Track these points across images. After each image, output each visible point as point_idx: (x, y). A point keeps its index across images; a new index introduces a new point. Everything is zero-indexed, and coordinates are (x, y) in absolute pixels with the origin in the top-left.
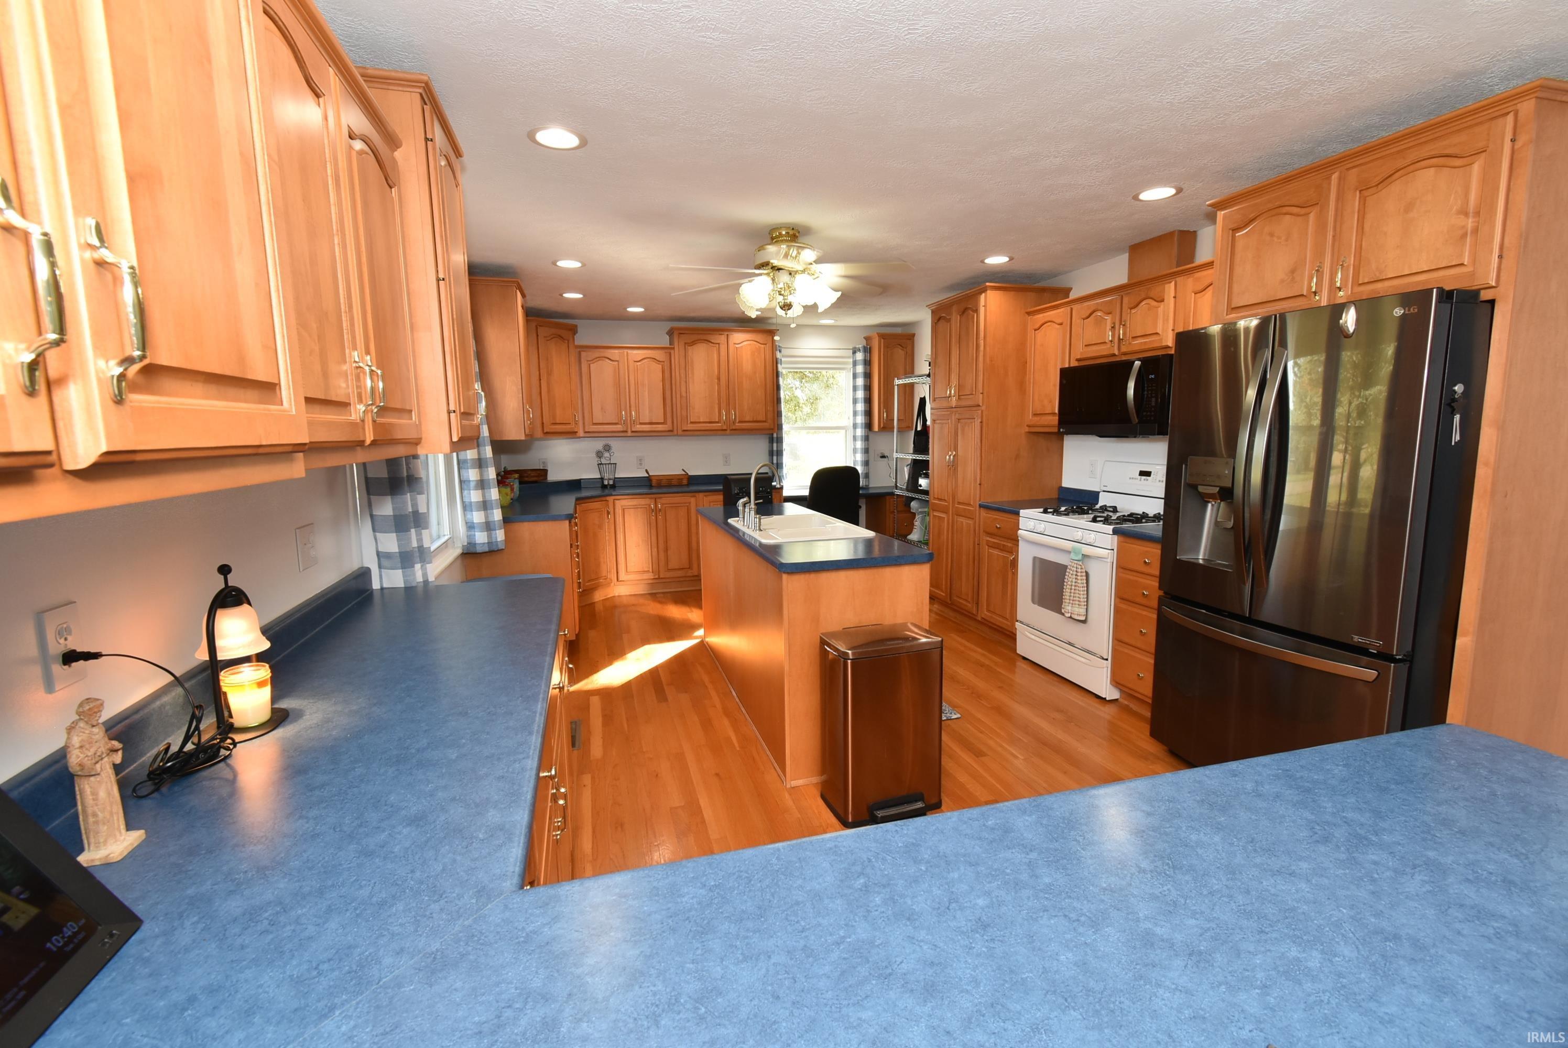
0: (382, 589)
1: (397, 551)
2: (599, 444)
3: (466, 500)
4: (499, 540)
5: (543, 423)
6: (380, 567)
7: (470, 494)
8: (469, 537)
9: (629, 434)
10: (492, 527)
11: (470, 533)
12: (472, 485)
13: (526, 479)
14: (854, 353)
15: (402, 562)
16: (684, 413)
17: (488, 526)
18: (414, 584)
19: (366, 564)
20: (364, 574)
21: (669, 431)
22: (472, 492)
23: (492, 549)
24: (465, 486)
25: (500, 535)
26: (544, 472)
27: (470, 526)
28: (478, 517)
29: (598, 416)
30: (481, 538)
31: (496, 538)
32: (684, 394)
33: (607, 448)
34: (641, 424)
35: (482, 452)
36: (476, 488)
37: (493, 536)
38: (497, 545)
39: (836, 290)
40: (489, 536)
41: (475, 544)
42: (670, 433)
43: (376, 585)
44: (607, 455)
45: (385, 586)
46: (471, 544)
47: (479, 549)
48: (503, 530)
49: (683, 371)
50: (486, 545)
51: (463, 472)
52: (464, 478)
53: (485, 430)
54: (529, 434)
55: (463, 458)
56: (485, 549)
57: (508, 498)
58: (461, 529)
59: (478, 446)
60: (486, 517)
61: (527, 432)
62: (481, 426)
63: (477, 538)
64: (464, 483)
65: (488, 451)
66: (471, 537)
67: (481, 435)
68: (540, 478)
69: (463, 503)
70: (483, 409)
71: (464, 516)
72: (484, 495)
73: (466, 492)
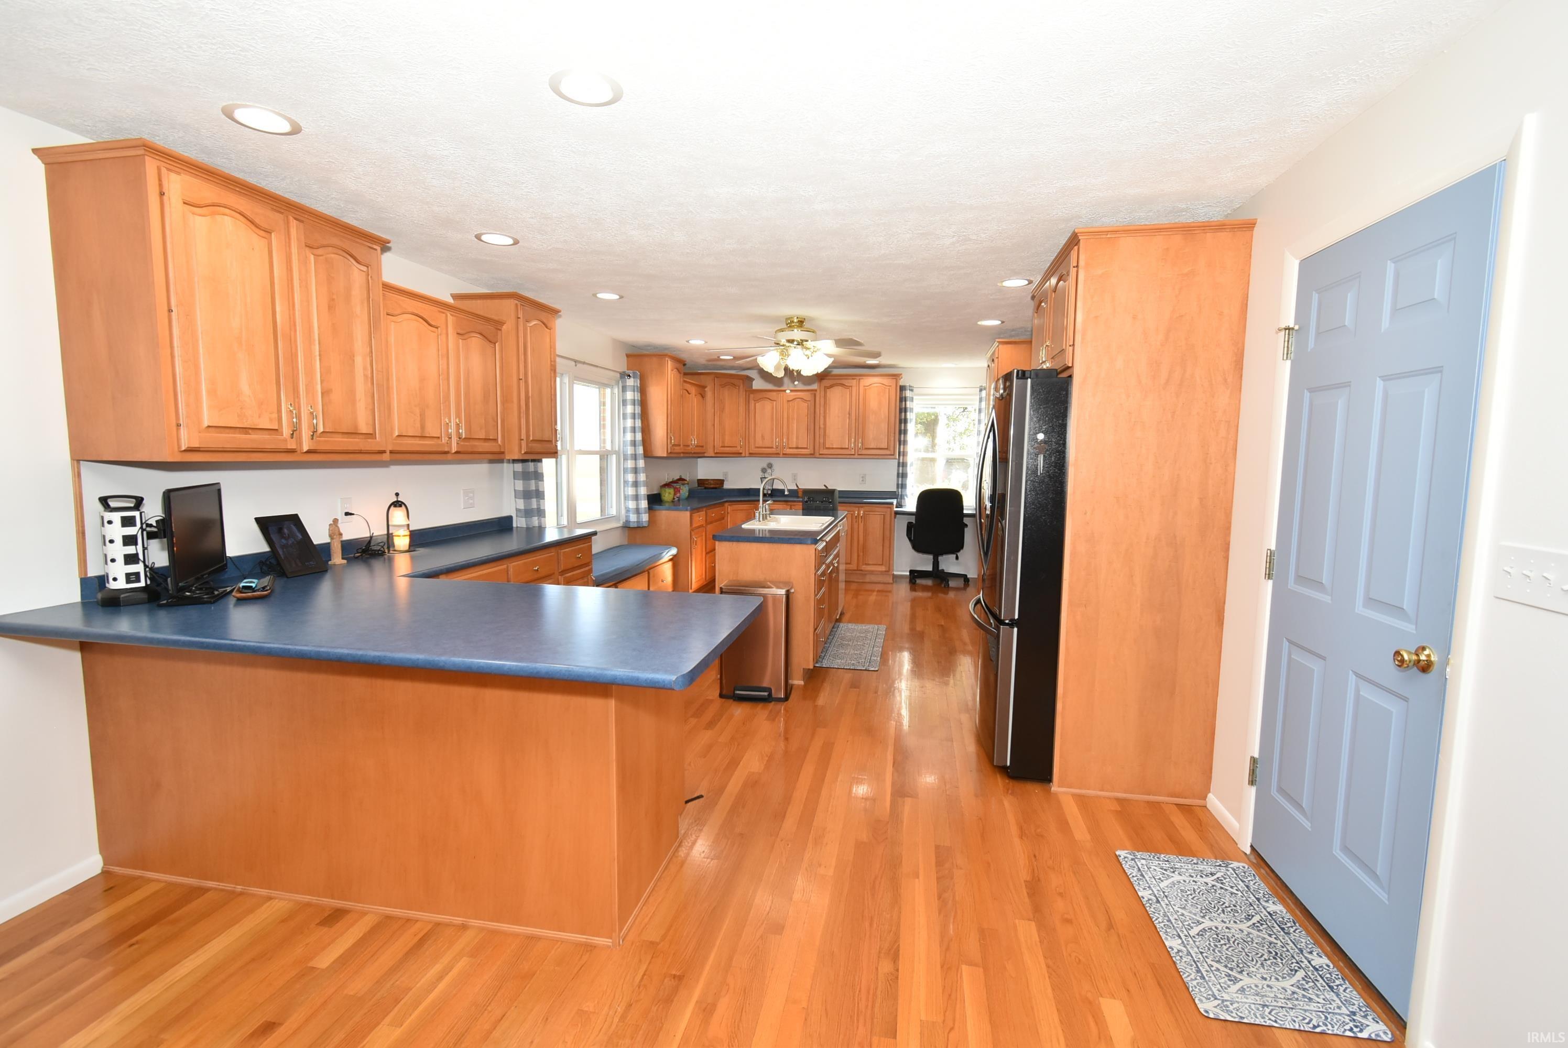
0: (517, 527)
1: (523, 508)
2: (763, 462)
3: (626, 493)
4: (644, 520)
5: (714, 446)
6: (517, 516)
8: (626, 516)
9: (781, 455)
10: (640, 512)
11: (627, 514)
13: (706, 486)
14: (981, 390)
15: (525, 514)
16: (822, 441)
17: (637, 511)
18: (531, 526)
19: (512, 515)
20: (510, 518)
21: (811, 454)
22: (628, 488)
23: (638, 526)
24: (626, 485)
25: (645, 518)
27: (628, 510)
28: (632, 505)
29: (759, 442)
30: (633, 518)
32: (822, 426)
33: (770, 466)
34: (790, 448)
35: (637, 463)
37: (641, 518)
38: (642, 524)
39: (829, 356)
40: (638, 517)
41: (630, 521)
42: (812, 455)
43: (514, 525)
44: (769, 471)
45: (518, 526)
46: (627, 522)
47: (632, 525)
48: (647, 515)
49: (822, 409)
50: (635, 523)
51: (625, 475)
52: (626, 480)
53: (640, 450)
54: (671, 453)
55: (625, 466)
56: (635, 525)
57: (672, 496)
58: (623, 512)
59: (636, 459)
60: (637, 505)
61: (669, 451)
62: (637, 447)
63: (631, 518)
64: (626, 482)
65: (641, 463)
66: (627, 517)
67: (637, 453)
68: (717, 486)
69: (625, 495)
70: (639, 436)
71: (625, 503)
72: (637, 491)
73: (626, 488)
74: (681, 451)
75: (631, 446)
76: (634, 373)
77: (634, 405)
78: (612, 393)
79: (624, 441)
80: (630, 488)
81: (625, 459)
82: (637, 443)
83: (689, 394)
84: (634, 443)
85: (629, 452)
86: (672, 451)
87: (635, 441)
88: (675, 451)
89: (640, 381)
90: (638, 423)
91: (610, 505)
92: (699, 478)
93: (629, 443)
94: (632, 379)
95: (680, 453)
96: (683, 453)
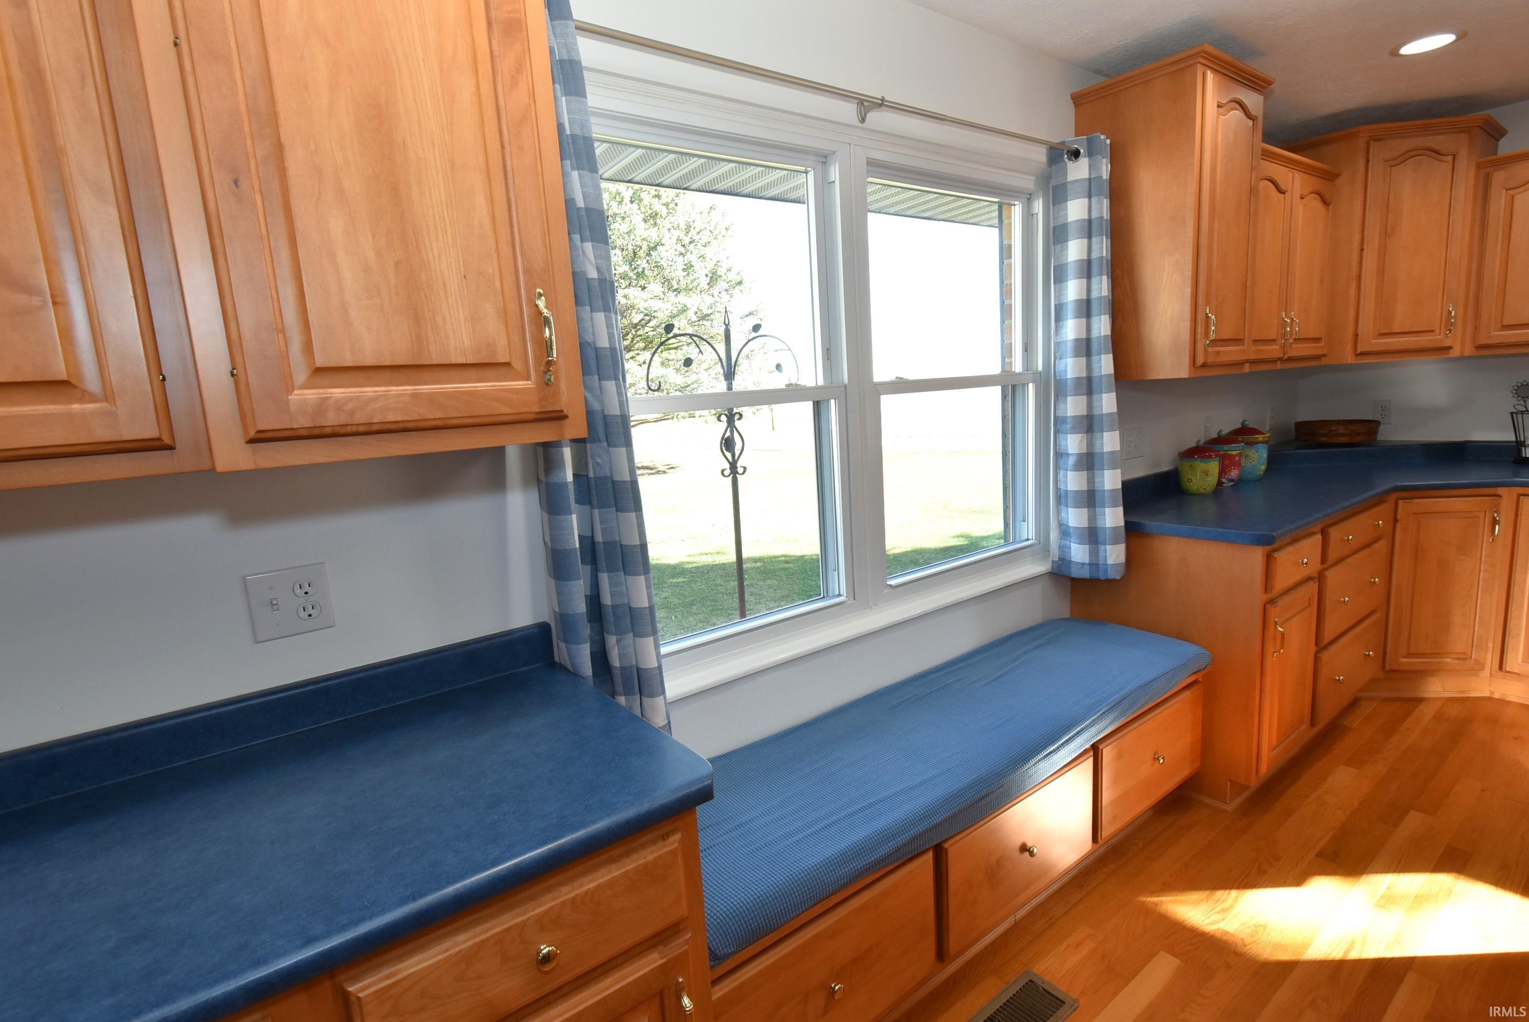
3: (1063, 487)
4: (1110, 562)
5: (1357, 335)
7: (1066, 476)
8: (1061, 547)
10: (1100, 538)
11: (1063, 542)
12: (1071, 461)
13: (1324, 439)
17: (1092, 536)
22: (1069, 472)
23: (1095, 576)
24: (1062, 463)
25: (1116, 555)
26: (1372, 426)
27: (1066, 534)
28: (1075, 518)
30: (1079, 553)
31: (1106, 557)
35: (1096, 403)
36: (1077, 467)
37: (1102, 554)
38: (1106, 571)
40: (1094, 553)
41: (1070, 562)
46: (1065, 563)
47: (1076, 573)
48: (1123, 547)
50: (1087, 568)
51: (1061, 437)
52: (1063, 450)
53: (1105, 364)
54: (1204, 365)
55: (1060, 413)
56: (1085, 574)
57: (1213, 480)
58: (1054, 535)
59: (1090, 393)
60: (1092, 518)
61: (1200, 360)
62: (1095, 358)
63: (1073, 552)
64: (1060, 455)
65: (1108, 403)
66: (1064, 549)
67: (1096, 373)
68: (1358, 439)
69: (1057, 489)
70: (1102, 326)
71: (1058, 512)
72: (1091, 481)
73: (1061, 474)
74: (1244, 358)
75: (1077, 354)
76: (1090, 142)
77: (1090, 237)
78: (1028, 217)
79: (1058, 344)
80: (1071, 474)
81: (1061, 391)
82: (1095, 346)
83: (1281, 192)
84: (1085, 347)
85: (1071, 374)
86: (1210, 360)
87: (1088, 341)
88: (1223, 359)
89: (1112, 163)
90: (1102, 287)
91: (1019, 516)
92: (1300, 420)
93: (1069, 347)
94: (1083, 162)
95: (1241, 364)
96: (1252, 362)
